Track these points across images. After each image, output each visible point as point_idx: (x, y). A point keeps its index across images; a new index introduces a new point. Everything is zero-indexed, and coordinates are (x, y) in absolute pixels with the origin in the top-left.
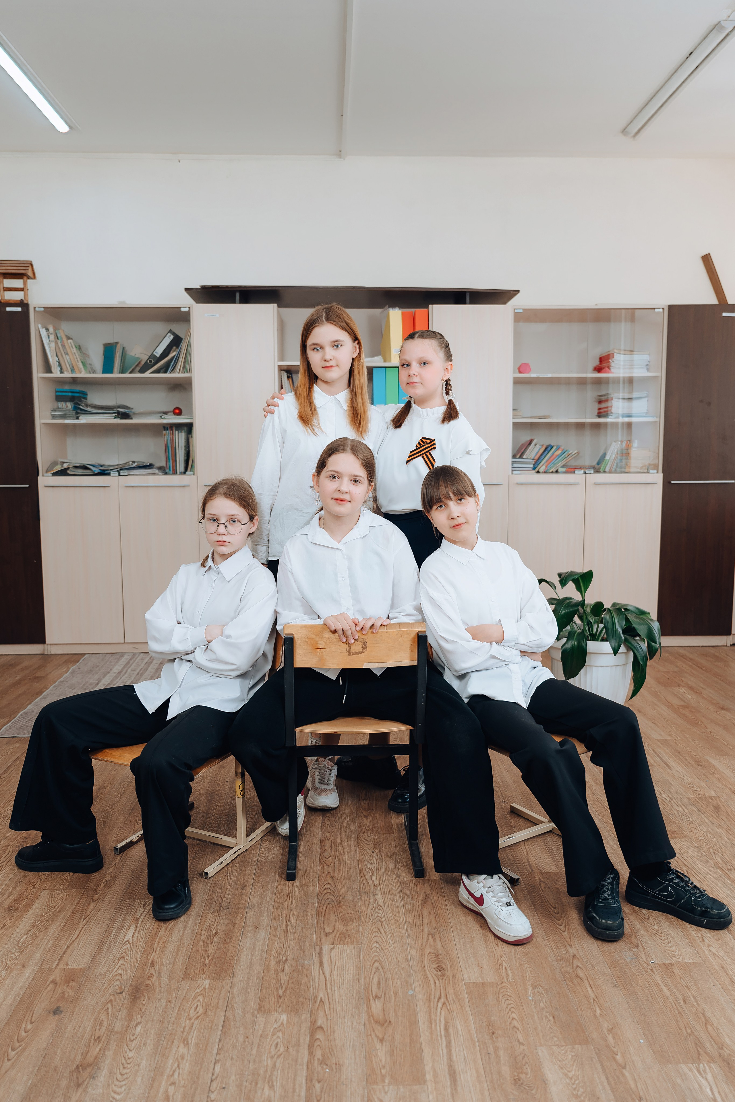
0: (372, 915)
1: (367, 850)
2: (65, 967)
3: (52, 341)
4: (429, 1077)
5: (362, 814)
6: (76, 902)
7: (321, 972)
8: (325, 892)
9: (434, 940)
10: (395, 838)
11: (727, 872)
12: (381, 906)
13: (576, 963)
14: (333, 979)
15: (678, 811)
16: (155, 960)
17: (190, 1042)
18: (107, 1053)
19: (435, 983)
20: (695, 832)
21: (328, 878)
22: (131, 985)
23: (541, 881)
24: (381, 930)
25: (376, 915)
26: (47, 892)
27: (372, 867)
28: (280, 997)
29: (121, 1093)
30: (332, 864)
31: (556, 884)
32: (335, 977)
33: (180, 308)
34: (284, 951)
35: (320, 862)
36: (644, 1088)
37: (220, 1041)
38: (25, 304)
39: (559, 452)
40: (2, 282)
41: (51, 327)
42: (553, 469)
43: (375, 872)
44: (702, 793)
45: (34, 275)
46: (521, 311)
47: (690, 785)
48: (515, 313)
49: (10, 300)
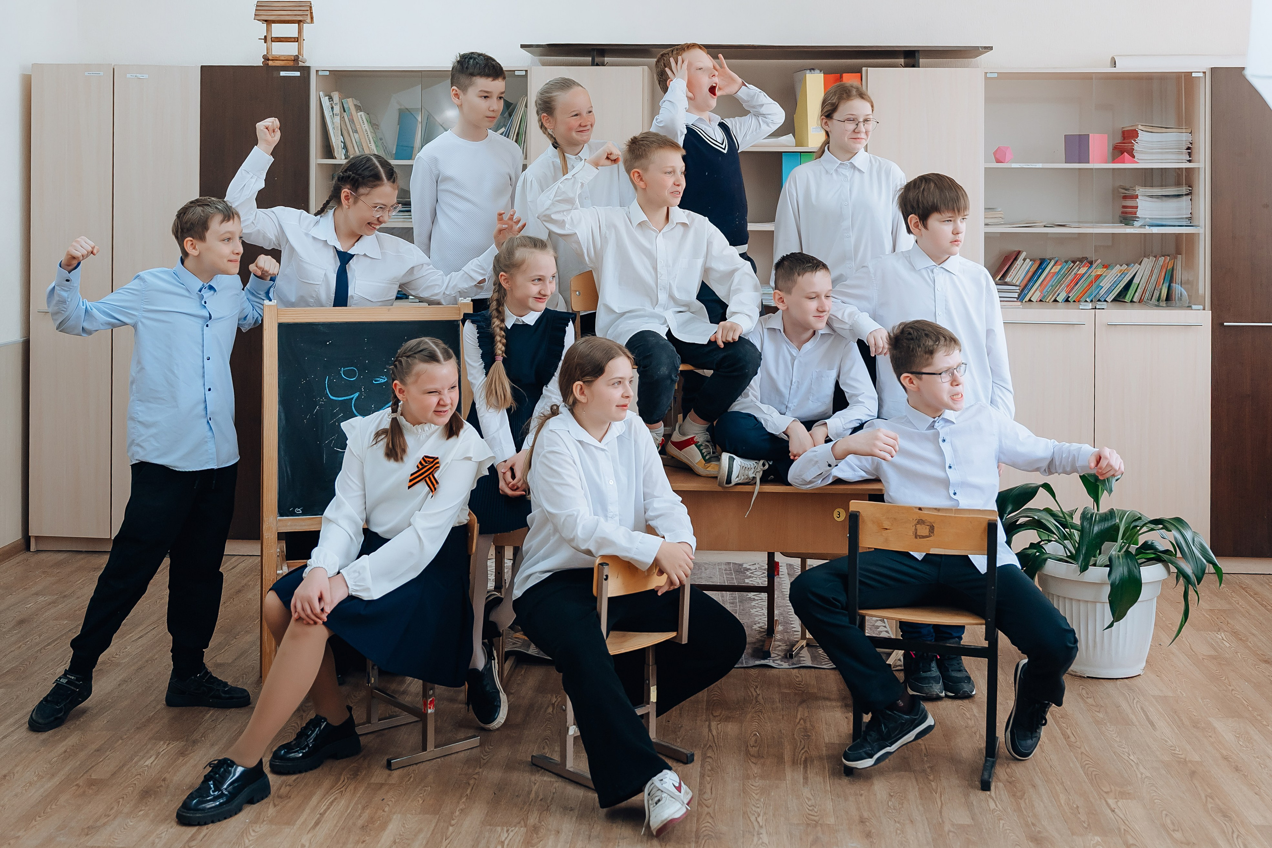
1: (754, 795)
3: (337, 115)
5: (749, 761)
6: (434, 825)
8: (704, 829)
10: (788, 786)
11: (1172, 833)
15: (1142, 774)
20: (1152, 795)
21: (708, 817)
23: (950, 831)
26: (399, 815)
27: (759, 810)
30: (713, 806)
33: (514, 71)
35: (698, 803)
38: (301, 64)
39: (1057, 269)
40: (269, 30)
41: (336, 96)
42: (1051, 296)
43: (761, 814)
44: (1183, 756)
45: (312, 18)
46: (996, 75)
47: (1171, 747)
48: (986, 78)
49: (280, 56)
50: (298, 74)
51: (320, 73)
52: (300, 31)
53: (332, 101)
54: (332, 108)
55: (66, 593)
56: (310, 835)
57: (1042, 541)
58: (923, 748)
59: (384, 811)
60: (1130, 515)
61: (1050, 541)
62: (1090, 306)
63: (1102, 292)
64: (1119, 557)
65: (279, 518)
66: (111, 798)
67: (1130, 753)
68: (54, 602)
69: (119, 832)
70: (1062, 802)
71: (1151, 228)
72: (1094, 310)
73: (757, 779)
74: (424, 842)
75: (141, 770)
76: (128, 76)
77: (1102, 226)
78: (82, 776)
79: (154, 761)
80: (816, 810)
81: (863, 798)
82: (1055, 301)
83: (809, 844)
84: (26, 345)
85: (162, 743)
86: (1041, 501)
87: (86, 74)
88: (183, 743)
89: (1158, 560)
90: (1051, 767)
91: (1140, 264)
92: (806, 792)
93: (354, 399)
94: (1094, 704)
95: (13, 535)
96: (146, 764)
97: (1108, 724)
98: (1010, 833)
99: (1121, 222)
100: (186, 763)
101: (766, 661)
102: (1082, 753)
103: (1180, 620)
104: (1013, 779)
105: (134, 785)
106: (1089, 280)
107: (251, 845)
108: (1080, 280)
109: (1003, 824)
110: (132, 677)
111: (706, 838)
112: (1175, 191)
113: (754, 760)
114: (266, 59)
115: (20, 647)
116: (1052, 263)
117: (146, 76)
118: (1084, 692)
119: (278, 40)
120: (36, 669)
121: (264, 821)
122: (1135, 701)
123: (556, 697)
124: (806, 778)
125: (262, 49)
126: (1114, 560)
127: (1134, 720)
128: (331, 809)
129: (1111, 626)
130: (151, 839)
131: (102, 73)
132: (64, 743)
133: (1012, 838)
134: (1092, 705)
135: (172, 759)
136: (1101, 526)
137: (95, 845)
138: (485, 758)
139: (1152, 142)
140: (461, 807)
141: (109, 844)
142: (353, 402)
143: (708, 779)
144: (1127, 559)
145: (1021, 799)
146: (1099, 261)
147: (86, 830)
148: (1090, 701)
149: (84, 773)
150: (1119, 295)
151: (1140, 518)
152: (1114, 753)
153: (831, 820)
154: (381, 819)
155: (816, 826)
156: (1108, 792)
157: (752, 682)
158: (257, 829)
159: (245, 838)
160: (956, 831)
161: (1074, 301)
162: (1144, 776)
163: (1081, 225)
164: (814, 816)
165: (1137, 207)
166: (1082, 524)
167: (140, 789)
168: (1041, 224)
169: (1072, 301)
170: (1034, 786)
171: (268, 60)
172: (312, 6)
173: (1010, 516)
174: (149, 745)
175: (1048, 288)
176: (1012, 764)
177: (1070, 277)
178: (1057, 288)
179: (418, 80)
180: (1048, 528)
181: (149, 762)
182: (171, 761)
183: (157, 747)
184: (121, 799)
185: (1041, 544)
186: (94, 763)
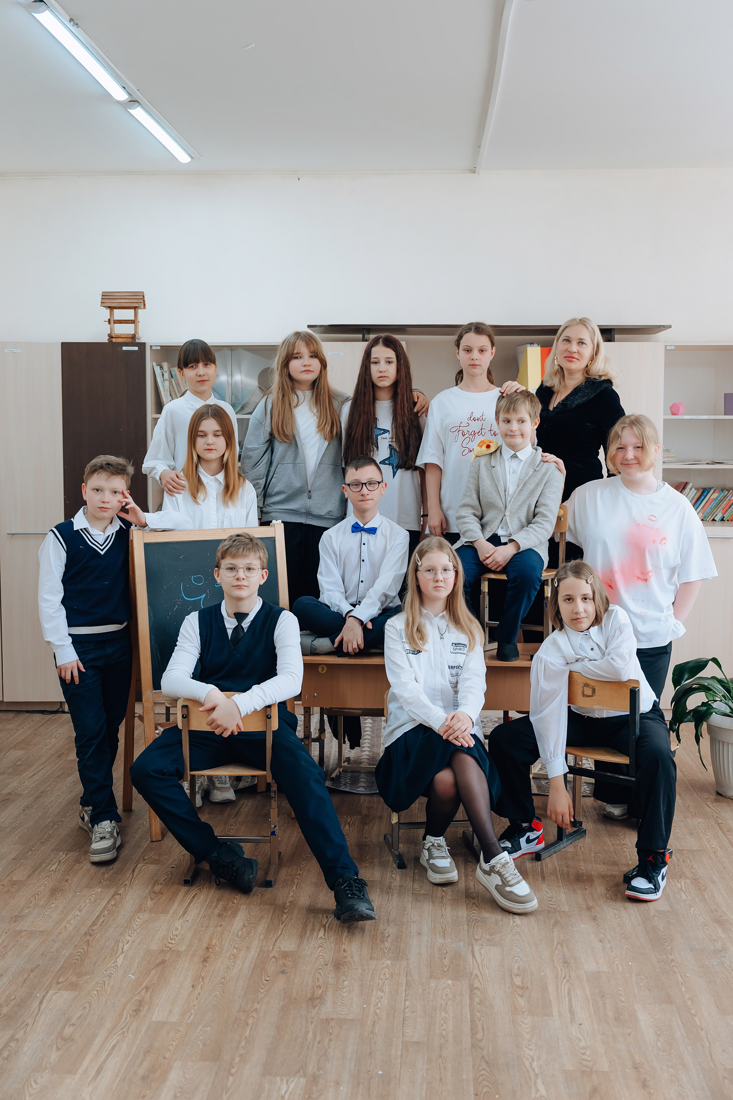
0: (512, 930)
2: (279, 950)
3: (166, 380)
4: (555, 1013)
7: (474, 960)
9: (562, 947)
12: (519, 926)
13: (673, 964)
14: (483, 964)
16: (346, 949)
17: (384, 990)
18: (327, 993)
19: (562, 970)
21: (474, 906)
22: (332, 961)
23: (654, 916)
24: (520, 940)
25: (516, 930)
26: (245, 906)
28: (445, 972)
29: (345, 1011)
30: (477, 898)
31: (667, 918)
32: (485, 964)
34: (444, 948)
36: (706, 1025)
37: (406, 990)
38: (137, 341)
39: (716, 495)
40: (111, 314)
41: (165, 365)
42: (711, 516)
45: (144, 305)
46: (673, 348)
48: (666, 349)
49: (121, 334)
50: (136, 349)
51: (153, 348)
52: (136, 315)
53: (163, 369)
54: (163, 375)
56: (181, 921)
57: (709, 701)
59: (233, 903)
61: (716, 701)
65: (154, 691)
66: (29, 895)
69: (39, 920)
74: (266, 926)
75: (49, 874)
76: (6, 350)
78: (5, 878)
79: (57, 867)
80: (553, 900)
81: (587, 891)
82: (714, 520)
83: (551, 925)
85: (61, 853)
86: (710, 671)
88: (77, 854)
90: (724, 868)
92: (544, 887)
93: (202, 599)
96: (52, 869)
98: (699, 917)
100: (81, 868)
104: (697, 877)
105: (45, 885)
107: (138, 928)
109: (694, 911)
110: (33, 805)
111: (474, 922)
114: (110, 336)
116: (712, 491)
117: (19, 351)
119: (119, 322)
121: (145, 910)
123: (350, 817)
124: (543, 878)
125: (106, 329)
128: (194, 901)
130: (64, 924)
133: (701, 920)
137: (23, 929)
138: (303, 863)
140: (290, 900)
141: (33, 928)
143: (471, 878)
145: (705, 892)
147: (14, 918)
149: (7, 876)
153: (566, 908)
154: (232, 909)
155: (555, 912)
158: (141, 917)
159: (133, 923)
160: (659, 916)
161: (728, 520)
164: (552, 904)
167: (50, 888)
168: (705, 462)
169: (726, 520)
170: (713, 882)
171: (112, 337)
172: (145, 295)
173: (686, 682)
174: (52, 855)
175: (708, 510)
176: (695, 866)
177: (725, 502)
178: (715, 510)
179: (229, 352)
180: (714, 692)
181: (53, 868)
182: (70, 867)
183: (58, 857)
184: (37, 896)
185: (709, 703)
186: (13, 869)
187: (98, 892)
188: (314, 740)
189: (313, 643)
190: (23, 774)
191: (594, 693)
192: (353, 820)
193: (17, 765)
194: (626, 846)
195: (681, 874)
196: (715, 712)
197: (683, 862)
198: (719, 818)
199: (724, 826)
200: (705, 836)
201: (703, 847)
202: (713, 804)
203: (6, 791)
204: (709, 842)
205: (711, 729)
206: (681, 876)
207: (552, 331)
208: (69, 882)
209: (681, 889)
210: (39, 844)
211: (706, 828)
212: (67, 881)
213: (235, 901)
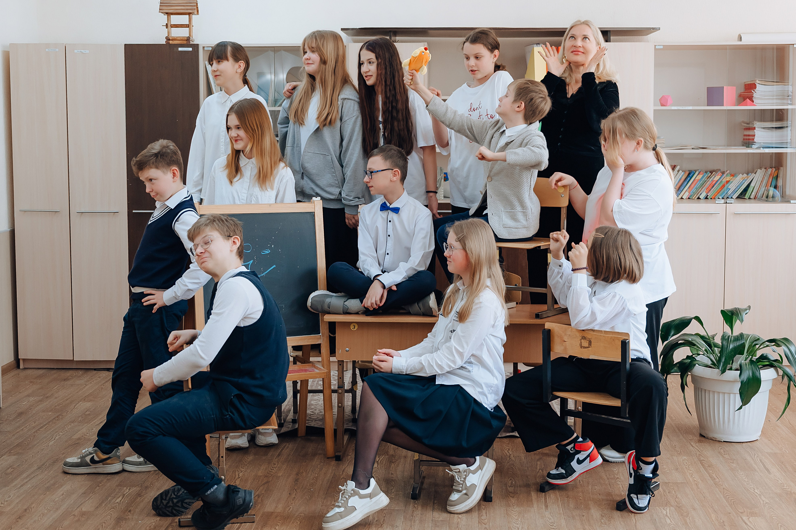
1: (514, 516)
5: (509, 496)
10: (535, 510)
15: (763, 501)
20: (771, 514)
27: (518, 526)
30: (488, 523)
38: (191, 43)
39: (700, 177)
40: (169, 19)
42: (696, 195)
43: (520, 528)
44: (789, 490)
45: (198, 11)
46: (662, 47)
47: (781, 484)
48: (655, 49)
49: (177, 37)
50: (190, 49)
51: (206, 49)
52: (190, 20)
55: (48, 395)
57: (693, 355)
58: (621, 486)
60: (752, 338)
61: (699, 355)
62: (723, 201)
63: (730, 192)
64: (746, 364)
66: (97, 523)
67: (755, 488)
68: (41, 401)
70: (713, 519)
71: (764, 149)
72: (725, 204)
73: (515, 506)
75: (114, 505)
76: (76, 51)
77: (732, 148)
78: (76, 509)
79: (121, 500)
80: (555, 525)
81: (585, 517)
82: (699, 198)
84: (12, 233)
85: (125, 488)
86: (693, 328)
87: (47, 50)
88: (139, 489)
89: (771, 366)
90: (704, 497)
91: (755, 173)
92: (547, 514)
93: (250, 265)
94: (729, 458)
95: (9, 358)
97: (739, 471)
99: (743, 146)
100: (143, 501)
101: (514, 433)
102: (724, 488)
103: (785, 404)
104: (681, 505)
105: (111, 515)
106: (721, 185)
108: (715, 184)
112: (779, 124)
113: (511, 494)
114: (168, 39)
115: (23, 429)
116: (697, 173)
117: (87, 51)
118: (722, 451)
119: (175, 26)
120: (36, 443)
122: (756, 456)
123: (379, 457)
124: (547, 507)
125: (165, 32)
126: (743, 366)
127: (756, 468)
128: (241, 528)
129: (740, 408)
131: (57, 50)
132: (61, 489)
134: (728, 459)
135: (133, 498)
136: (735, 344)
139: (765, 91)
142: (249, 267)
144: (751, 365)
145: (687, 517)
146: (728, 172)
148: (727, 456)
150: (741, 194)
151: (758, 339)
152: (745, 488)
156: (743, 512)
157: (506, 447)
161: (711, 198)
162: (765, 502)
163: (717, 148)
165: (754, 136)
166: (722, 343)
167: (115, 517)
168: (690, 147)
169: (709, 199)
170: (694, 509)
171: (169, 40)
172: (198, 3)
173: (672, 338)
174: (117, 490)
175: (694, 190)
176: (679, 496)
177: (709, 182)
178: (700, 190)
179: (272, 54)
180: (697, 347)
181: (118, 500)
182: (133, 500)
183: (123, 491)
184: (104, 524)
185: (693, 356)
186: (83, 502)
187: (157, 521)
188: (347, 391)
189: (345, 303)
190: (91, 422)
191: (591, 345)
192: (381, 459)
193: (86, 415)
194: (619, 480)
195: (667, 503)
196: (698, 364)
197: (669, 493)
198: (702, 456)
199: (705, 462)
200: (688, 471)
201: (686, 480)
202: (697, 444)
203: (76, 436)
204: (692, 476)
205: (695, 379)
206: (667, 504)
207: (560, 33)
208: (132, 512)
209: (666, 515)
210: (105, 480)
211: (689, 464)
212: (130, 511)
213: (277, 528)
